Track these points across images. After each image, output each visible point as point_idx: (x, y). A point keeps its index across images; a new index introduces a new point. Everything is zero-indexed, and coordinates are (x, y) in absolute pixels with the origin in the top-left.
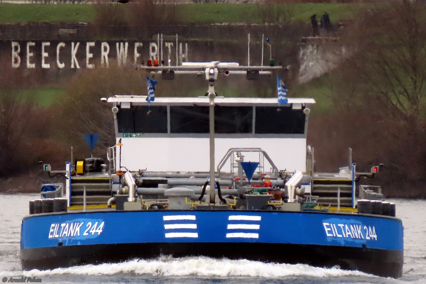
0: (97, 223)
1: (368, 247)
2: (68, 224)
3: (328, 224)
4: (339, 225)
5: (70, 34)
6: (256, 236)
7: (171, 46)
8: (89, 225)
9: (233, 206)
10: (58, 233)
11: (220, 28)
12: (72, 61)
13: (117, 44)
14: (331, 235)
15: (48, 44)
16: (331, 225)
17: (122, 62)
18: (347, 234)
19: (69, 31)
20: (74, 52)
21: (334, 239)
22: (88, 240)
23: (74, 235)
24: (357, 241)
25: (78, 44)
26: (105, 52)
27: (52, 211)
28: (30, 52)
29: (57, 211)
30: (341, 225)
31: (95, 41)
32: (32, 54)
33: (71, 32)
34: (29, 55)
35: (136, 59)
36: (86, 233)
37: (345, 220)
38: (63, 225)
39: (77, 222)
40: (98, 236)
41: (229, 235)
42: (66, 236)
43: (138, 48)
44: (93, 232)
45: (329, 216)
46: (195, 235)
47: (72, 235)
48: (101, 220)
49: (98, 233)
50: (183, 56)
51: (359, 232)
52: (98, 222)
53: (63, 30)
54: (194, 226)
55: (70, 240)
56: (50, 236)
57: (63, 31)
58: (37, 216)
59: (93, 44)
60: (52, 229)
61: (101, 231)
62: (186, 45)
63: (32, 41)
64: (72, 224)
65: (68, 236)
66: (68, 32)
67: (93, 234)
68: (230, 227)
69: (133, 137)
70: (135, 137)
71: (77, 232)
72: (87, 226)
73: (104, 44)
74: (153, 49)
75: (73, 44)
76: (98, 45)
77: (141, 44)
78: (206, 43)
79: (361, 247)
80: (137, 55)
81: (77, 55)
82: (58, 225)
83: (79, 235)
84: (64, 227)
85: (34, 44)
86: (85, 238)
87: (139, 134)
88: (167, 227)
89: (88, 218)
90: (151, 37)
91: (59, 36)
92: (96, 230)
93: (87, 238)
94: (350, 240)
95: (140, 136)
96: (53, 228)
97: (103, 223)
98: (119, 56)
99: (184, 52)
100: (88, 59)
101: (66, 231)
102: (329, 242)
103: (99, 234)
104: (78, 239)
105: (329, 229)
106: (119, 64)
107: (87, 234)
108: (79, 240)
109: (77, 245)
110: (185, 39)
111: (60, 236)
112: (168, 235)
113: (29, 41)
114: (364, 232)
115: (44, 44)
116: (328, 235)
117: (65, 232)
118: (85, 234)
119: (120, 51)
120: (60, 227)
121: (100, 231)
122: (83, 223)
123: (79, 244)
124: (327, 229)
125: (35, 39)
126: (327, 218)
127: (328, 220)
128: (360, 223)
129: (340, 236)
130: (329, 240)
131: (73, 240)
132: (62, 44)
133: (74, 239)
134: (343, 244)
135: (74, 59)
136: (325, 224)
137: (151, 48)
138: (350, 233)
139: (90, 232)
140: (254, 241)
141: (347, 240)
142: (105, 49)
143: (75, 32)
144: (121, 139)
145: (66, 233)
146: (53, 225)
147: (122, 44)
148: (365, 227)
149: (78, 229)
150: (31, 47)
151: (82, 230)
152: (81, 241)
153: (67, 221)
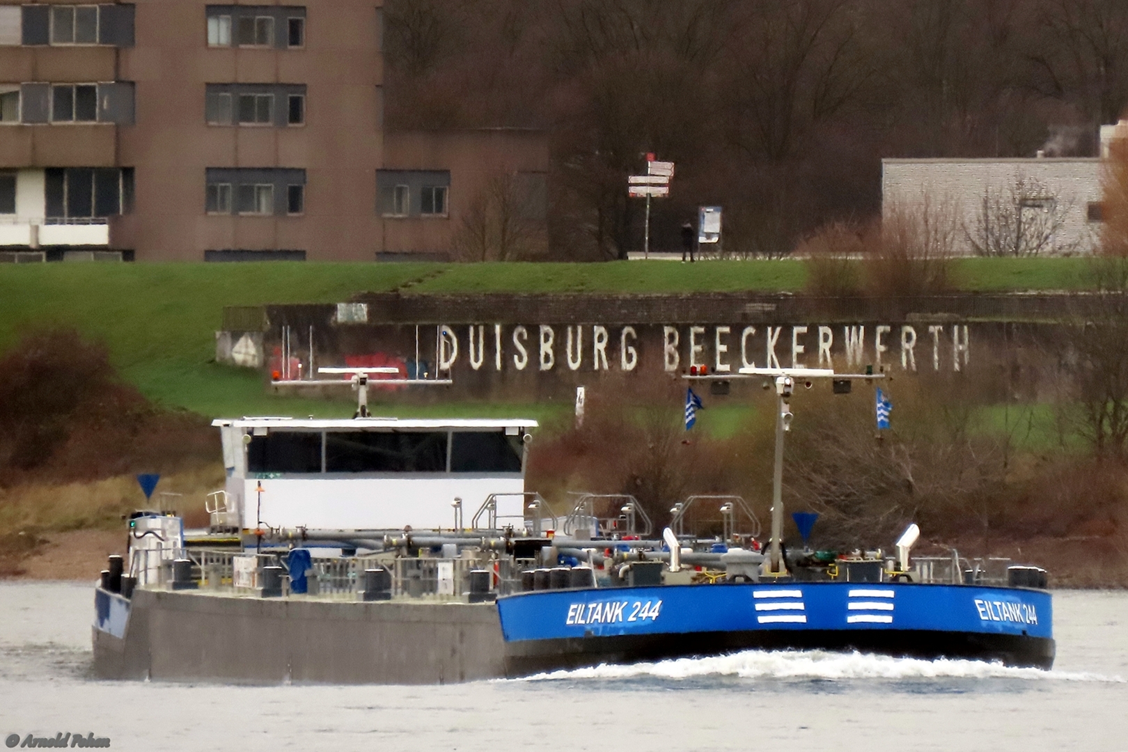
0: (650, 603)
1: (1029, 634)
2: (601, 605)
3: (981, 602)
4: (995, 603)
5: (764, 312)
6: (888, 619)
7: (939, 332)
8: (637, 606)
9: (834, 577)
10: (584, 617)
11: (1023, 300)
12: (769, 358)
13: (847, 329)
14: (987, 618)
15: (727, 330)
16: (985, 602)
17: (854, 357)
18: (1005, 615)
19: (763, 307)
20: (771, 344)
21: (990, 623)
22: (636, 627)
23: (613, 621)
24: (1017, 627)
25: (778, 329)
26: (825, 343)
27: (568, 586)
28: (696, 343)
29: (576, 585)
30: (997, 604)
31: (808, 324)
32: (699, 348)
33: (766, 309)
34: (695, 348)
35: (878, 356)
36: (634, 617)
37: (1000, 596)
38: (591, 606)
39: (616, 602)
40: (652, 622)
41: (851, 619)
42: (599, 621)
43: (882, 335)
44: (644, 616)
45: (982, 590)
46: (802, 619)
47: (609, 621)
48: (656, 598)
49: (652, 617)
50: (961, 347)
51: (1018, 612)
52: (652, 601)
53: (752, 305)
54: (801, 606)
55: (604, 628)
56: (569, 622)
57: (754, 308)
58: (537, 594)
59: (804, 329)
60: (572, 611)
61: (656, 614)
62: (966, 328)
63: (700, 325)
64: (608, 604)
65: (603, 621)
66: (762, 309)
67: (644, 619)
68: (852, 606)
69: (270, 478)
70: (274, 478)
71: (617, 615)
72: (634, 606)
73: (823, 330)
74: (909, 337)
75: (770, 329)
76: (813, 331)
77: (888, 328)
78: (1000, 325)
79: (1021, 634)
80: (880, 348)
81: (776, 349)
82: (584, 606)
83: (621, 620)
84: (594, 609)
85: (702, 330)
86: (631, 625)
87: (278, 474)
88: (759, 607)
89: (634, 595)
90: (905, 318)
91: (745, 315)
92: (648, 612)
93: (634, 624)
94: (1009, 625)
95: (281, 477)
96: (575, 610)
97: (660, 602)
98: (849, 350)
99: (961, 341)
100: (794, 354)
101: (597, 614)
102: (984, 627)
103: (654, 619)
104: (620, 625)
105: (984, 609)
106: (850, 364)
107: (635, 619)
108: (621, 628)
109: (620, 634)
110: (964, 320)
111: (588, 622)
112: (762, 619)
113: (693, 325)
114: (1023, 612)
115: (720, 330)
116: (983, 618)
117: (595, 617)
118: (631, 619)
119: (850, 340)
120: (586, 608)
121: (654, 615)
122: (626, 603)
123: (622, 633)
124: (980, 610)
125: (705, 322)
126: (979, 593)
127: (981, 597)
128: (1019, 600)
129: (997, 619)
130: (984, 624)
131: (611, 628)
132: (749, 330)
133: (613, 626)
134: (1000, 630)
135: (772, 356)
136: (977, 602)
137: (904, 336)
138: (1008, 615)
139: (640, 615)
140: (887, 627)
141: (1004, 623)
142: (826, 338)
143: (773, 309)
144: (259, 482)
145: (599, 617)
146: (573, 607)
147: (854, 328)
148: (1024, 606)
149: (619, 611)
150: (697, 335)
151: (626, 612)
152: (624, 628)
153: (599, 600)
